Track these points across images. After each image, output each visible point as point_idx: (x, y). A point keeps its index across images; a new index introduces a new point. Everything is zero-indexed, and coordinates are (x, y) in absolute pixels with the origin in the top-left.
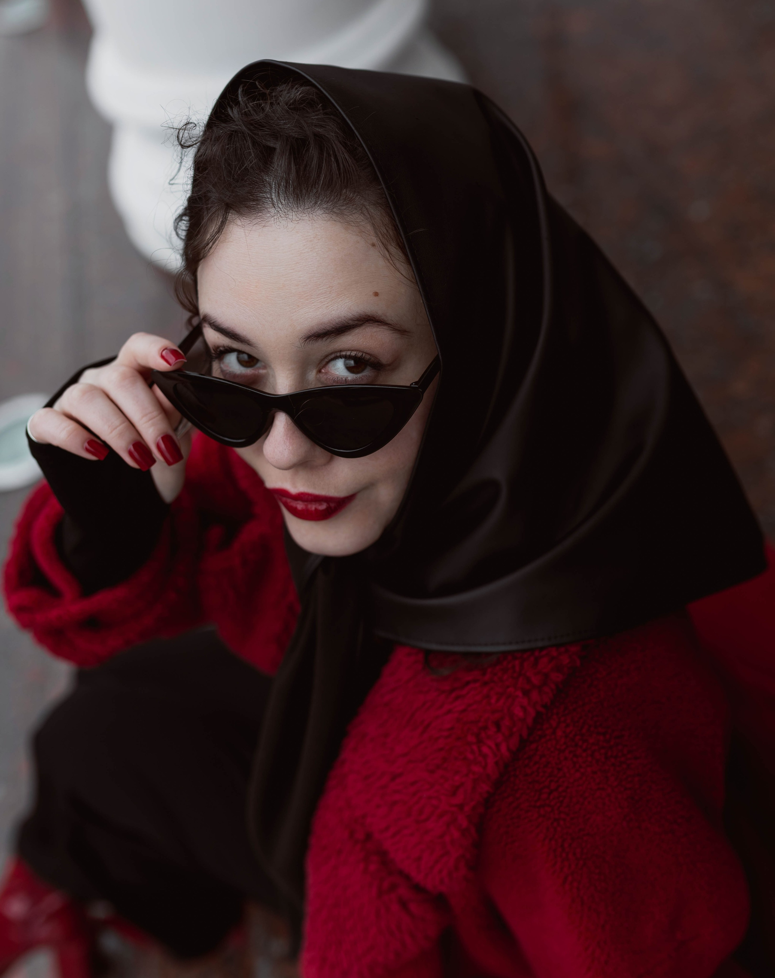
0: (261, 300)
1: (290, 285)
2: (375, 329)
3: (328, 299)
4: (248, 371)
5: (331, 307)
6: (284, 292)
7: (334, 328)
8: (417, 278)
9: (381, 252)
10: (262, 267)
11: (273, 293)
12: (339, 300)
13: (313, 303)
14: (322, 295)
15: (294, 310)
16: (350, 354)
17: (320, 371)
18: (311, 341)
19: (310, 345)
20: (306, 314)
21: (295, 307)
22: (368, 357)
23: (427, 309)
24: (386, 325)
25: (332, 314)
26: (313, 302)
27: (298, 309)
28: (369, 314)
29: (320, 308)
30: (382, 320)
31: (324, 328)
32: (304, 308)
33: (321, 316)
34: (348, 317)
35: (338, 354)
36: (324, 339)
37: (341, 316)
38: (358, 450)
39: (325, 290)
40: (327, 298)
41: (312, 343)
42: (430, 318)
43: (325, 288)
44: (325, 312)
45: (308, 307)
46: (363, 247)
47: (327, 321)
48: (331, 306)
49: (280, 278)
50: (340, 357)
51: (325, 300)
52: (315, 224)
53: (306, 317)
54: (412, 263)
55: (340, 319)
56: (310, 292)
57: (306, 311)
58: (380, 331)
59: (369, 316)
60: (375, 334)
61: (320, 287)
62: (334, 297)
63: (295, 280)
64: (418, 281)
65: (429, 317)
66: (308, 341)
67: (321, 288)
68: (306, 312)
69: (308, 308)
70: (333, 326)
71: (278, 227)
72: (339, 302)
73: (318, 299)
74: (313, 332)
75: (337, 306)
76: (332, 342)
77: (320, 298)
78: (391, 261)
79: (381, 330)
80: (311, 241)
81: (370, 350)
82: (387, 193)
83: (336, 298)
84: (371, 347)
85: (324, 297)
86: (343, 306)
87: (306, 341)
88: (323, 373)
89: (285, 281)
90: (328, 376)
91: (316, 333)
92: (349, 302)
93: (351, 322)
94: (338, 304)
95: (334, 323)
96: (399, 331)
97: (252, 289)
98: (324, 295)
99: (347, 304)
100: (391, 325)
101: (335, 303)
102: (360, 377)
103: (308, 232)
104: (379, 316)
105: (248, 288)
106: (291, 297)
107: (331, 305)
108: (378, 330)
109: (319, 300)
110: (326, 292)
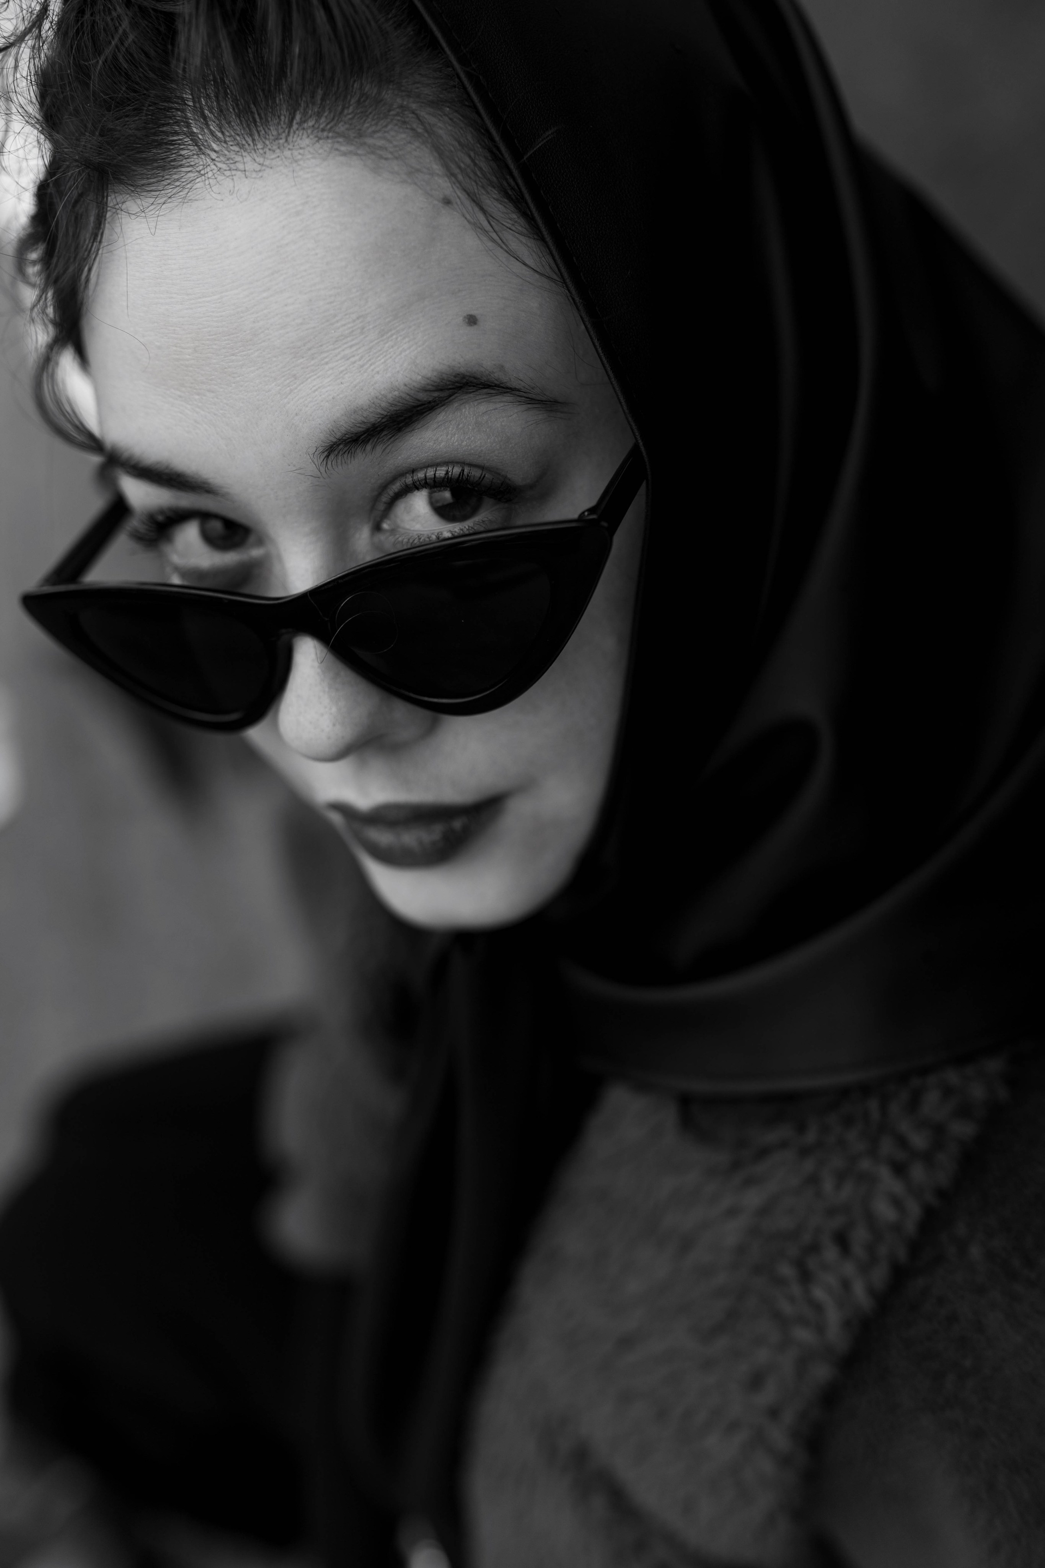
0: (211, 380)
1: (268, 329)
2: (483, 408)
3: (360, 348)
4: (229, 558)
5: (371, 365)
6: (258, 350)
7: (387, 415)
8: (563, 270)
9: (468, 217)
10: (200, 300)
11: (234, 358)
12: (387, 345)
13: (327, 363)
14: (344, 341)
15: (288, 389)
16: (435, 475)
17: (377, 528)
18: (340, 458)
19: (340, 467)
20: (317, 393)
21: (288, 381)
22: (476, 473)
23: (596, 341)
24: (507, 392)
25: (375, 383)
26: (326, 360)
27: (295, 383)
28: (462, 370)
29: (346, 373)
30: (496, 382)
31: (363, 419)
32: (310, 378)
33: (352, 390)
34: (415, 384)
35: (409, 480)
36: (369, 447)
37: (397, 383)
38: (488, 692)
39: (349, 326)
40: (358, 347)
41: (343, 461)
42: (605, 362)
43: (349, 323)
44: (357, 381)
45: (318, 375)
46: (422, 208)
47: (368, 401)
48: (370, 363)
49: (241, 317)
50: (415, 485)
51: (353, 352)
52: (301, 173)
53: (316, 401)
54: (546, 236)
55: (396, 393)
56: (316, 338)
57: (314, 386)
58: (496, 409)
59: (464, 376)
60: (485, 418)
61: (337, 322)
62: (374, 341)
63: (277, 315)
64: (566, 275)
65: (604, 359)
66: (332, 456)
67: (339, 324)
68: (315, 388)
69: (318, 377)
70: (383, 412)
71: (219, 197)
72: (387, 351)
73: (337, 351)
74: (339, 435)
75: (385, 362)
76: (387, 451)
77: (340, 350)
78: (494, 236)
79: (498, 405)
80: (298, 213)
81: (480, 457)
82: (462, 75)
83: (379, 342)
84: (482, 451)
85: (350, 344)
86: (397, 360)
87: (328, 456)
88: (386, 531)
89: (254, 322)
90: (397, 536)
91: (346, 434)
92: (409, 348)
93: (423, 397)
94: (385, 356)
95: (384, 404)
96: (540, 402)
97: (188, 357)
98: (349, 339)
99: (407, 352)
100: (519, 390)
101: (377, 354)
102: (469, 527)
103: (286, 194)
104: (487, 372)
105: (177, 357)
106: (275, 357)
107: (370, 360)
108: (491, 406)
109: (339, 353)
110: (353, 331)
